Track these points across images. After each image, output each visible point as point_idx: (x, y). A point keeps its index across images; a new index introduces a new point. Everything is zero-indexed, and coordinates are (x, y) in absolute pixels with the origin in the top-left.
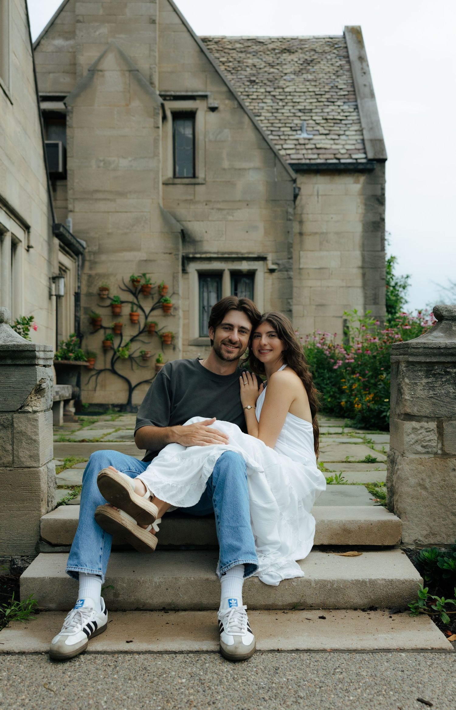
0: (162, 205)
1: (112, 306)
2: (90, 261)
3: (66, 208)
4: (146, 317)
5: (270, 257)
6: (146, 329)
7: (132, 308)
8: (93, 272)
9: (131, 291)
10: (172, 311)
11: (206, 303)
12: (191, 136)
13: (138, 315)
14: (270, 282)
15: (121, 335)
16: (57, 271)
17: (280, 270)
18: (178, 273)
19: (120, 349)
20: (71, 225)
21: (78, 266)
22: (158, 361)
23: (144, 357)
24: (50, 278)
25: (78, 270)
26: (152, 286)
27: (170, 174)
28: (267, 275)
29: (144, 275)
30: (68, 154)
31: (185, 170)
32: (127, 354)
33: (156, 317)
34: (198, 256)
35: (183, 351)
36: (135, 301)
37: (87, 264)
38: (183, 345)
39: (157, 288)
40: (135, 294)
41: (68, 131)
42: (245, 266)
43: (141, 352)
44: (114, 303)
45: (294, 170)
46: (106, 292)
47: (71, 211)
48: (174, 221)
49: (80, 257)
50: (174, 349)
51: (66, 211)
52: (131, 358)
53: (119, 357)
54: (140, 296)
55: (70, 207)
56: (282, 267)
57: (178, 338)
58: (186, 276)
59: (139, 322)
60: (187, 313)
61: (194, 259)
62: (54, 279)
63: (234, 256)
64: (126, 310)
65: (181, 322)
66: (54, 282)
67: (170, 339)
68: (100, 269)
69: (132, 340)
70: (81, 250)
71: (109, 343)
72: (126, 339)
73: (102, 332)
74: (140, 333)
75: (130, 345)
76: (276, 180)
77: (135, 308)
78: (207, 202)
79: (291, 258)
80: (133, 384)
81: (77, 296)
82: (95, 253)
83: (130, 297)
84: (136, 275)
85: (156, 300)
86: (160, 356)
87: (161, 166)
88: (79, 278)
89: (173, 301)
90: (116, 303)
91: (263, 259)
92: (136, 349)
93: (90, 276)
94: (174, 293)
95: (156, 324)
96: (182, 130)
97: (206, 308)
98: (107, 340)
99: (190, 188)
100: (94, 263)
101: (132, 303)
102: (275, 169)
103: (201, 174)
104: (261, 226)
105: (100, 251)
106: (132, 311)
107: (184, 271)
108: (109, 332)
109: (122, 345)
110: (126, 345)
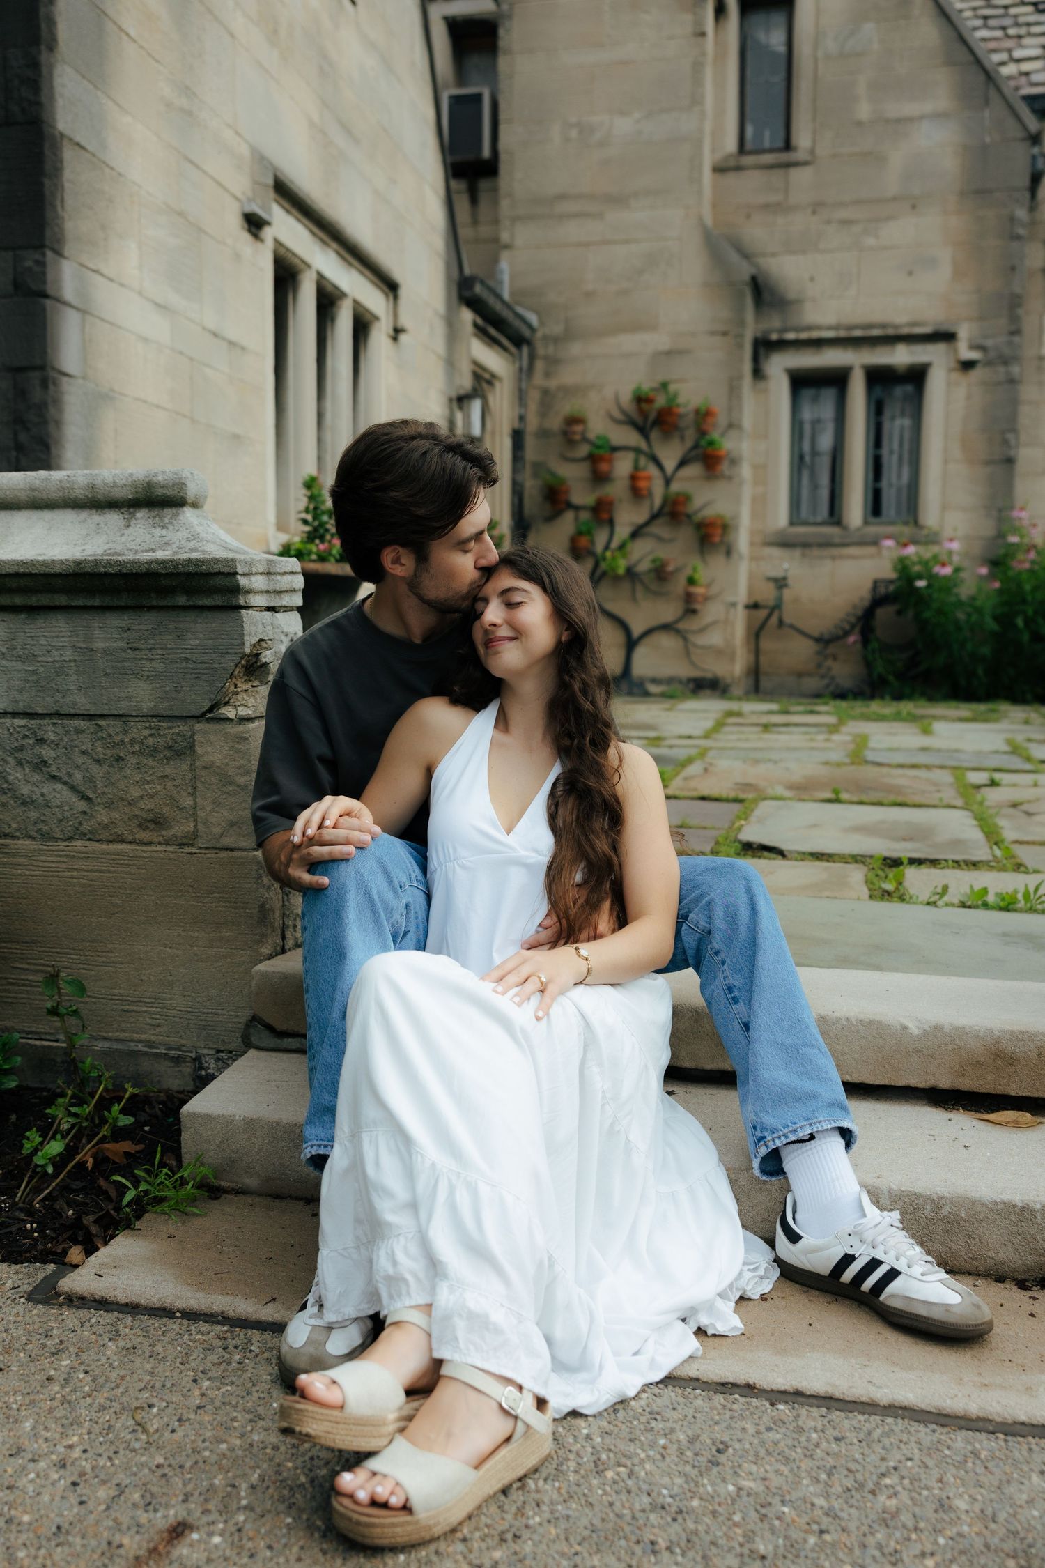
0: (709, 221)
1: (593, 459)
2: (546, 358)
3: (495, 240)
4: (668, 481)
5: (964, 333)
6: (667, 509)
7: (636, 462)
8: (553, 384)
9: (632, 423)
10: (724, 467)
11: (806, 447)
12: (782, 49)
13: (649, 478)
14: (961, 392)
15: (611, 523)
16: (466, 383)
17: (989, 363)
18: (740, 377)
19: (608, 554)
20: (506, 278)
21: (521, 369)
22: (691, 581)
23: (660, 573)
24: (451, 400)
25: (520, 380)
26: (682, 410)
27: (731, 145)
28: (956, 376)
29: (664, 385)
30: (502, 116)
31: (767, 134)
32: (621, 565)
33: (689, 481)
34: (791, 336)
35: (753, 558)
36: (643, 445)
37: (539, 365)
38: (752, 544)
39: (692, 416)
40: (643, 430)
41: (502, 62)
42: (901, 356)
43: (654, 561)
44: (597, 452)
45: (1034, 111)
46: (578, 428)
47: (507, 247)
48: (734, 257)
49: (525, 350)
50: (728, 553)
51: (496, 246)
52: (631, 573)
53: (604, 574)
54: (654, 435)
55: (505, 236)
56: (992, 354)
57: (736, 528)
58: (762, 385)
59: (650, 494)
60: (761, 470)
61: (782, 345)
62: (461, 400)
63: (876, 332)
64: (623, 466)
65: (747, 492)
66: (461, 408)
67: (719, 531)
68: (568, 376)
69: (636, 534)
70: (526, 332)
71: (583, 541)
72: (622, 532)
73: (569, 516)
74: (654, 517)
75: (629, 546)
76: (988, 140)
77: (643, 461)
78: (816, 207)
79: (1016, 332)
80: (637, 630)
81: (518, 438)
82: (556, 340)
83: (631, 437)
84: (646, 386)
85: (689, 443)
86: (695, 569)
87: (708, 127)
88: (521, 397)
89: (727, 444)
90: (601, 452)
91: (946, 337)
92: (643, 554)
93: (546, 392)
94: (731, 426)
95: (687, 498)
96: (761, 36)
97: (807, 459)
98: (580, 533)
99: (776, 176)
100: (553, 363)
101: (637, 451)
102: (987, 113)
103: (803, 139)
104: (945, 256)
105: (569, 335)
106: (636, 467)
107: (758, 373)
108: (585, 516)
109: (614, 545)
110: (622, 547)
